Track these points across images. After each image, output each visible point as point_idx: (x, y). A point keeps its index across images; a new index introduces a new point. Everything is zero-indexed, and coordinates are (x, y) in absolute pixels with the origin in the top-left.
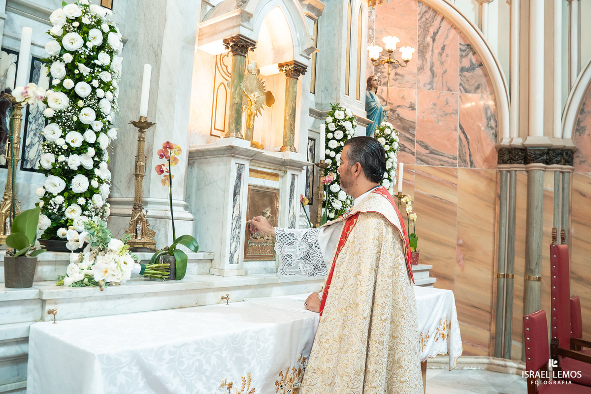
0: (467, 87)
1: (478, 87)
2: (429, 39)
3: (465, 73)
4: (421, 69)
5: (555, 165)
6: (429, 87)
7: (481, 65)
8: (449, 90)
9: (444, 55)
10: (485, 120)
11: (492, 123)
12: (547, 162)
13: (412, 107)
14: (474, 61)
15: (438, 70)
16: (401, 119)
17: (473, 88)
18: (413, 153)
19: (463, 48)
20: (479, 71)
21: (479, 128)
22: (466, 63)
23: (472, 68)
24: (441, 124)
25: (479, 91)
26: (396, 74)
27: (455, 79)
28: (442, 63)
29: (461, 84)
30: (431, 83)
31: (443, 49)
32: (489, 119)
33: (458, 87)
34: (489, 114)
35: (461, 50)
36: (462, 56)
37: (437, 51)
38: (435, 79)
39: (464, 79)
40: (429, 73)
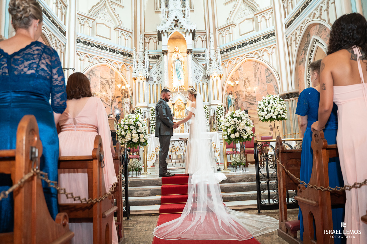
0: (268, 81)
1: (272, 80)
2: (257, 71)
3: (267, 77)
4: (255, 80)
5: (290, 99)
6: (258, 85)
7: (272, 73)
8: (264, 84)
9: (261, 74)
10: (275, 90)
11: (277, 90)
12: (289, 98)
13: (254, 92)
14: (270, 73)
15: (260, 79)
16: (252, 96)
17: (270, 81)
18: (256, 105)
19: (266, 70)
20: (271, 75)
21: (273, 92)
22: (267, 74)
23: (269, 75)
24: (262, 94)
25: (272, 81)
26: (249, 84)
27: (265, 80)
28: (261, 77)
29: (267, 81)
30: (259, 83)
31: (261, 72)
32: (276, 89)
33: (266, 82)
34: (276, 87)
35: (266, 71)
36: (266, 73)
37: (259, 74)
38: (260, 82)
39: (267, 79)
40: (258, 81)
